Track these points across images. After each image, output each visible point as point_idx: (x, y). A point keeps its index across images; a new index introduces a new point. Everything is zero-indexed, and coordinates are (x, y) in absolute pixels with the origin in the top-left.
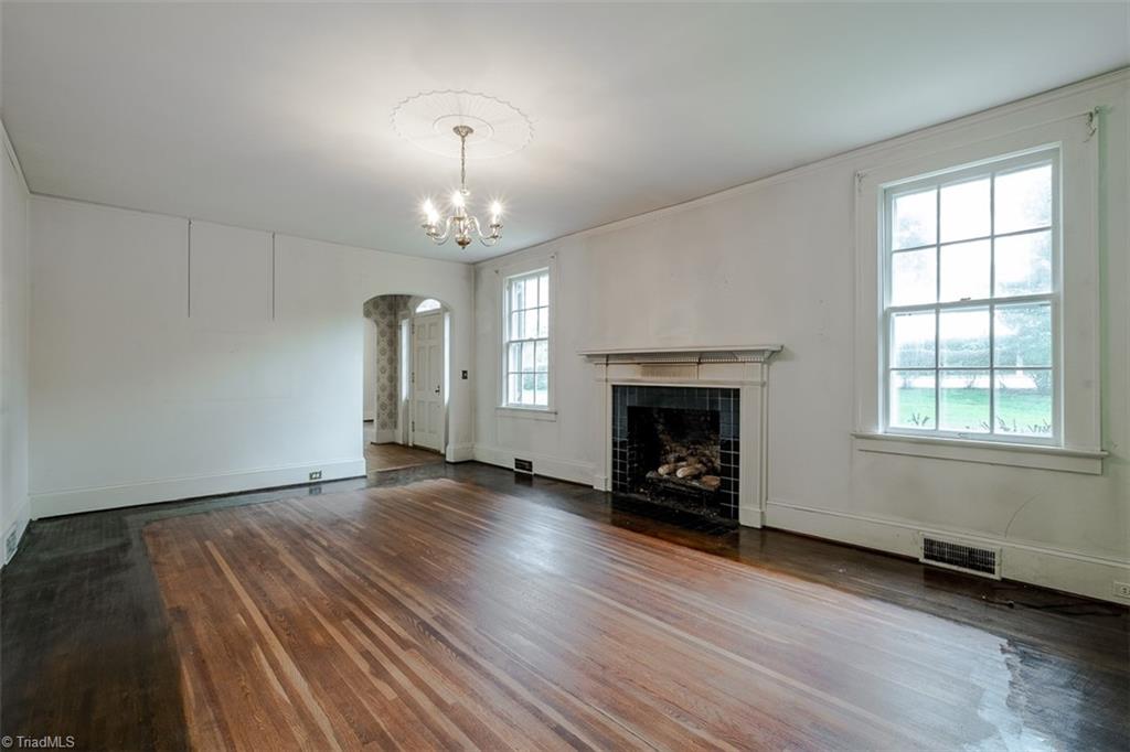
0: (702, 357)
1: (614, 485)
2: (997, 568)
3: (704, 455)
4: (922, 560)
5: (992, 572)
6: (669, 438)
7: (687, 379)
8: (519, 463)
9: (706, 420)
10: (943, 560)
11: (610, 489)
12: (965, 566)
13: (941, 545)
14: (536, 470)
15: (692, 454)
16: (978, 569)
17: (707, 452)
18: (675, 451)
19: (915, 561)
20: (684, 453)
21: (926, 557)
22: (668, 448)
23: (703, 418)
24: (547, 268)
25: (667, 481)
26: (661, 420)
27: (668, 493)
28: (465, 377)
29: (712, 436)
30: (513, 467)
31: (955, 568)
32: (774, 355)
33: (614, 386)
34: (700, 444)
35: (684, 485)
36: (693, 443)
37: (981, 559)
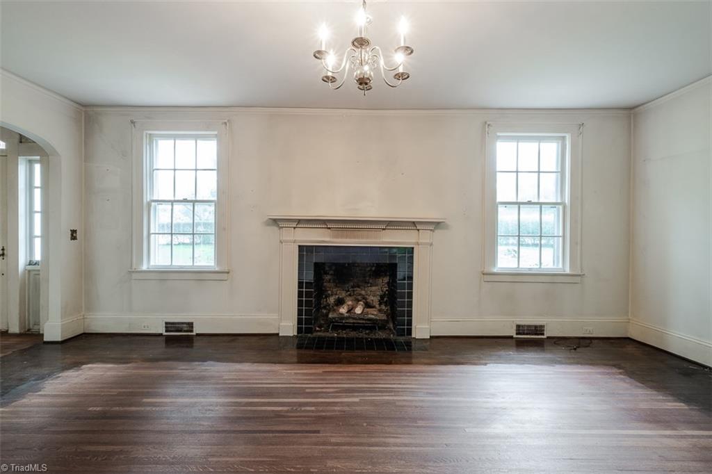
0: (390, 224)
1: (299, 330)
2: (545, 333)
3: (360, 295)
4: (515, 336)
5: (543, 334)
6: (332, 285)
7: (373, 240)
8: (169, 326)
9: (371, 270)
10: (524, 334)
11: (296, 334)
12: (532, 335)
13: (523, 326)
14: (197, 330)
15: (350, 295)
16: (538, 335)
17: (363, 292)
18: (336, 294)
19: (511, 337)
20: (343, 294)
21: (517, 334)
22: (329, 292)
23: (369, 269)
24: (216, 133)
25: (347, 318)
26: (331, 272)
27: (354, 328)
28: (73, 238)
29: (371, 281)
30: (162, 330)
31: (528, 336)
32: (437, 225)
33: (299, 246)
34: (359, 287)
35: (363, 319)
36: (353, 287)
37: (538, 330)
